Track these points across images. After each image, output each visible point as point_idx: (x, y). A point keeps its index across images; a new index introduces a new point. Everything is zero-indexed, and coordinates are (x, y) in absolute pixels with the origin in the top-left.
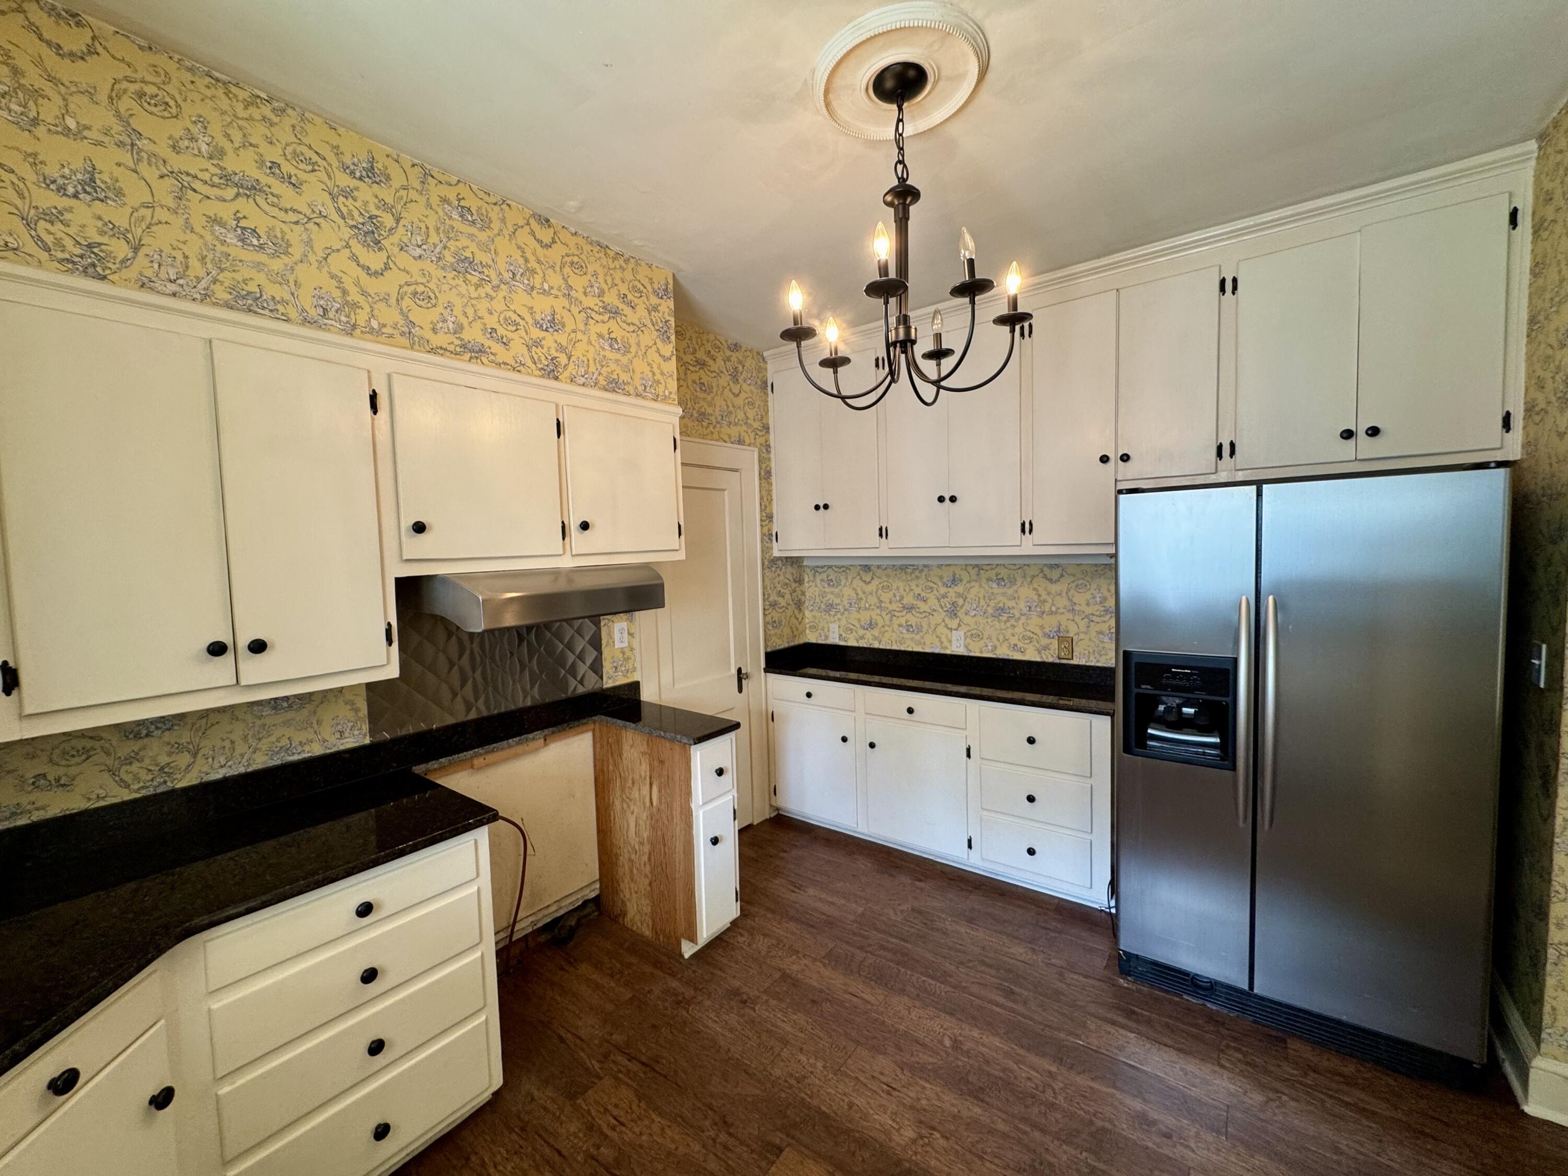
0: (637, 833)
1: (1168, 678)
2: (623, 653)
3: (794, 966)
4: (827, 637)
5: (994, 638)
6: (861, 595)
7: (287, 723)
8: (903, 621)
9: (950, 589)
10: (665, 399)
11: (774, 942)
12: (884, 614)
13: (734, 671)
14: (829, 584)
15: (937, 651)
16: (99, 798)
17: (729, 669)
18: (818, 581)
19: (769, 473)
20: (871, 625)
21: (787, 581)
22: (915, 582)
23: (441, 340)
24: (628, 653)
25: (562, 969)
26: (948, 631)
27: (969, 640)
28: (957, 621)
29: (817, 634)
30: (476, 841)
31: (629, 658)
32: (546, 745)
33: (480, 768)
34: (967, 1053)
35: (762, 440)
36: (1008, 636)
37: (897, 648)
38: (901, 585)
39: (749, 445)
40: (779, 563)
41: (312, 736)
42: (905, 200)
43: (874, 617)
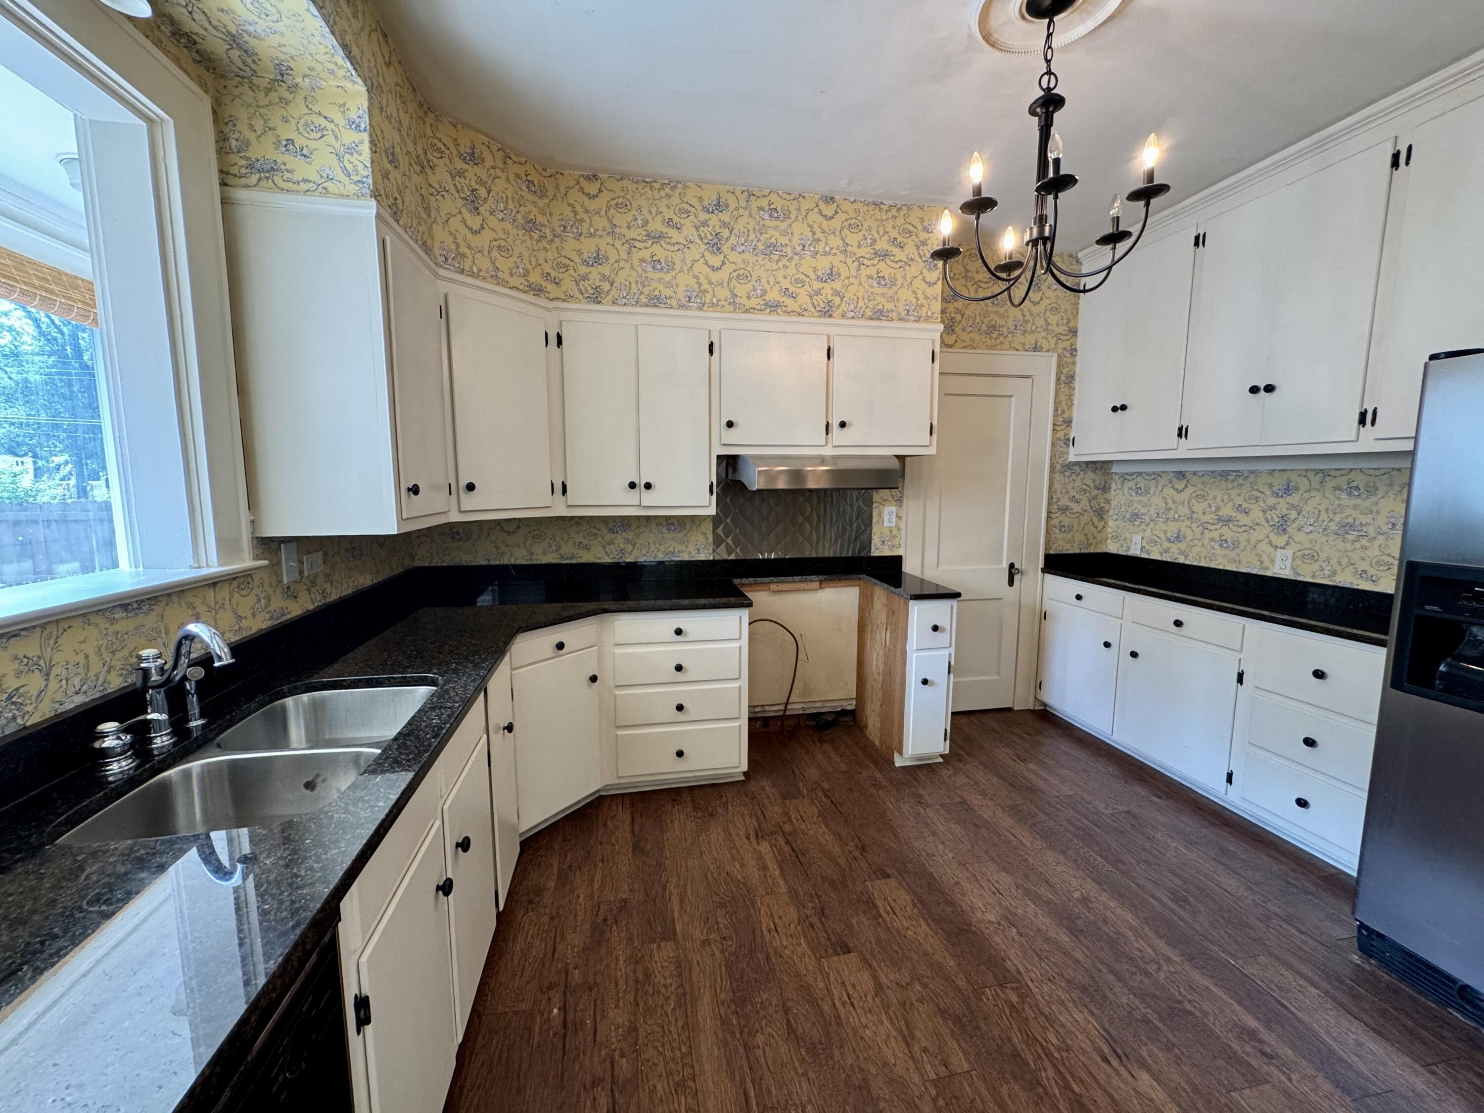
0: (877, 666)
1: (1466, 598)
2: (891, 531)
3: (975, 800)
4: (1128, 548)
5: (1334, 561)
6: (1171, 505)
7: (673, 539)
8: (1216, 535)
9: (1280, 500)
10: (927, 319)
11: (972, 783)
12: (1194, 526)
13: (1005, 566)
14: (1136, 493)
15: (1255, 571)
16: (599, 558)
17: (1001, 562)
18: (1126, 489)
19: (1071, 378)
20: (1178, 538)
21: (1084, 487)
22: (1236, 491)
23: (753, 303)
24: (895, 532)
25: (813, 741)
26: (1272, 549)
27: (1298, 561)
28: (1286, 537)
29: (1119, 544)
30: (740, 617)
31: (895, 536)
32: (821, 588)
33: (775, 592)
34: (1090, 910)
35: (1067, 344)
36: (1355, 557)
37: (1206, 565)
38: (1219, 494)
39: (1048, 351)
40: (1077, 468)
41: (684, 549)
42: (1048, 108)
43: (1183, 529)
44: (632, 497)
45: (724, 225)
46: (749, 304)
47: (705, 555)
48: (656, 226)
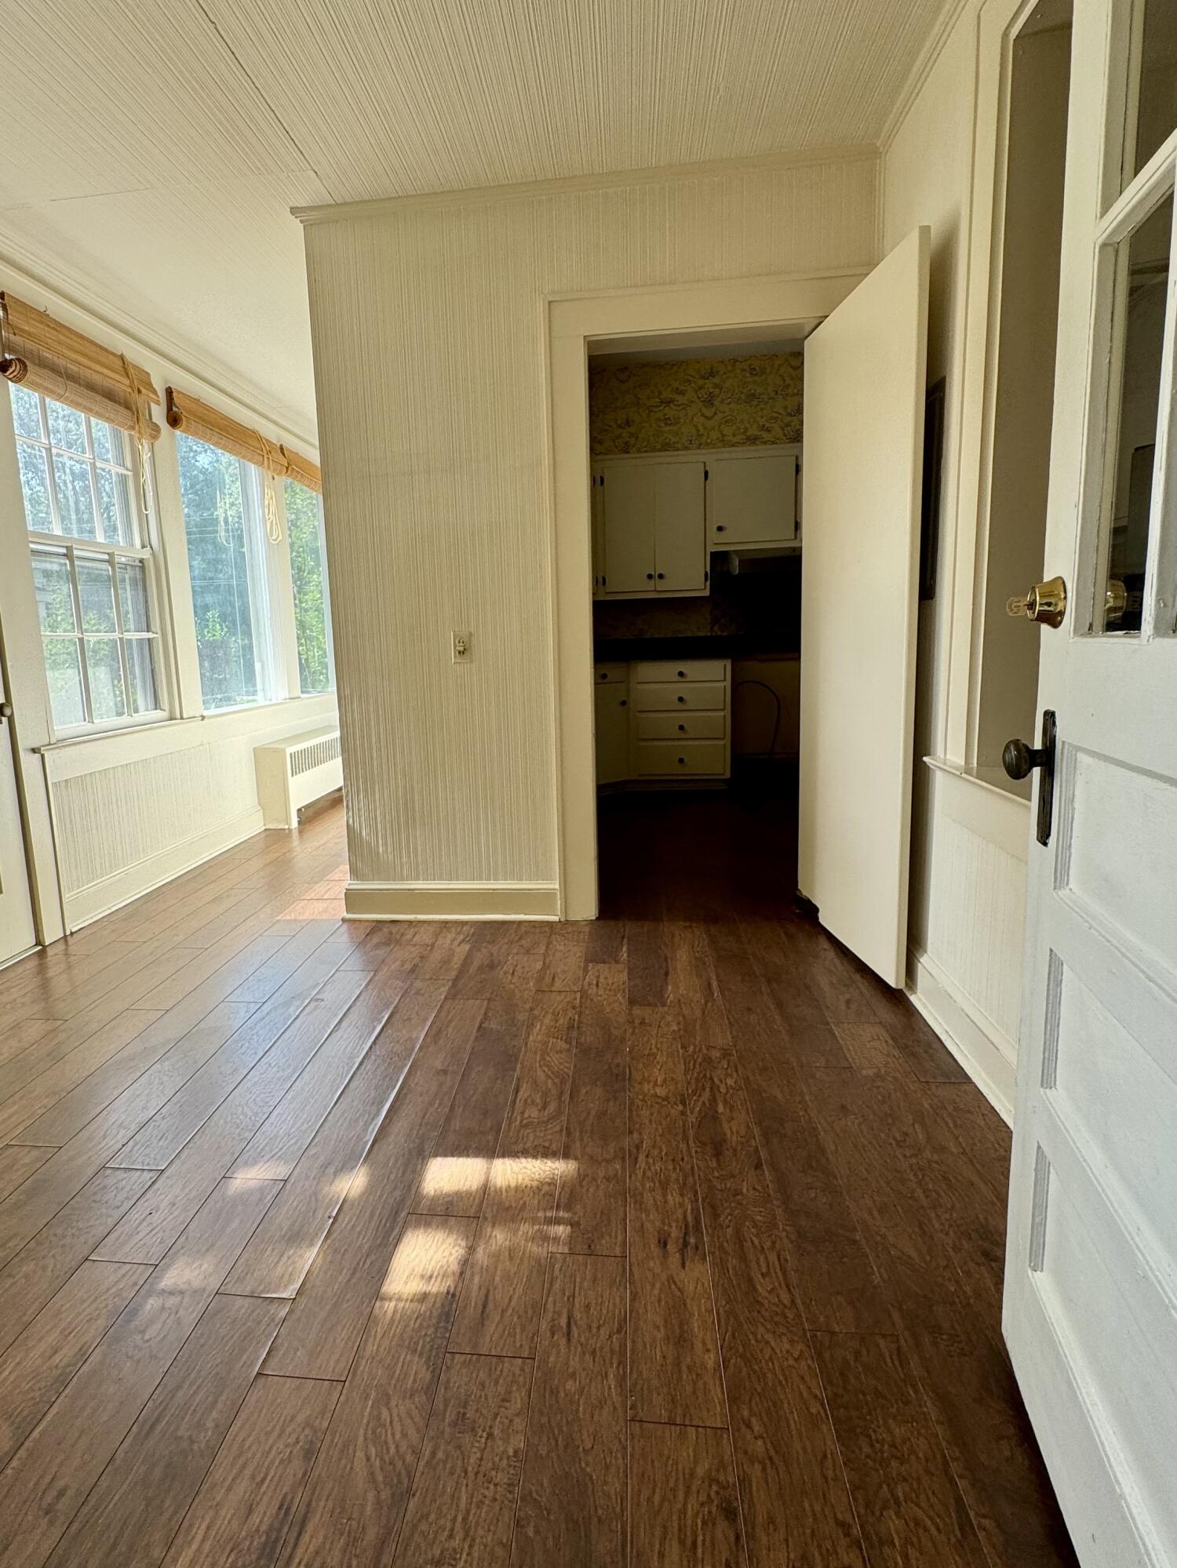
44: (651, 585)
45: (716, 386)
46: (734, 440)
47: (704, 633)
48: (667, 394)
